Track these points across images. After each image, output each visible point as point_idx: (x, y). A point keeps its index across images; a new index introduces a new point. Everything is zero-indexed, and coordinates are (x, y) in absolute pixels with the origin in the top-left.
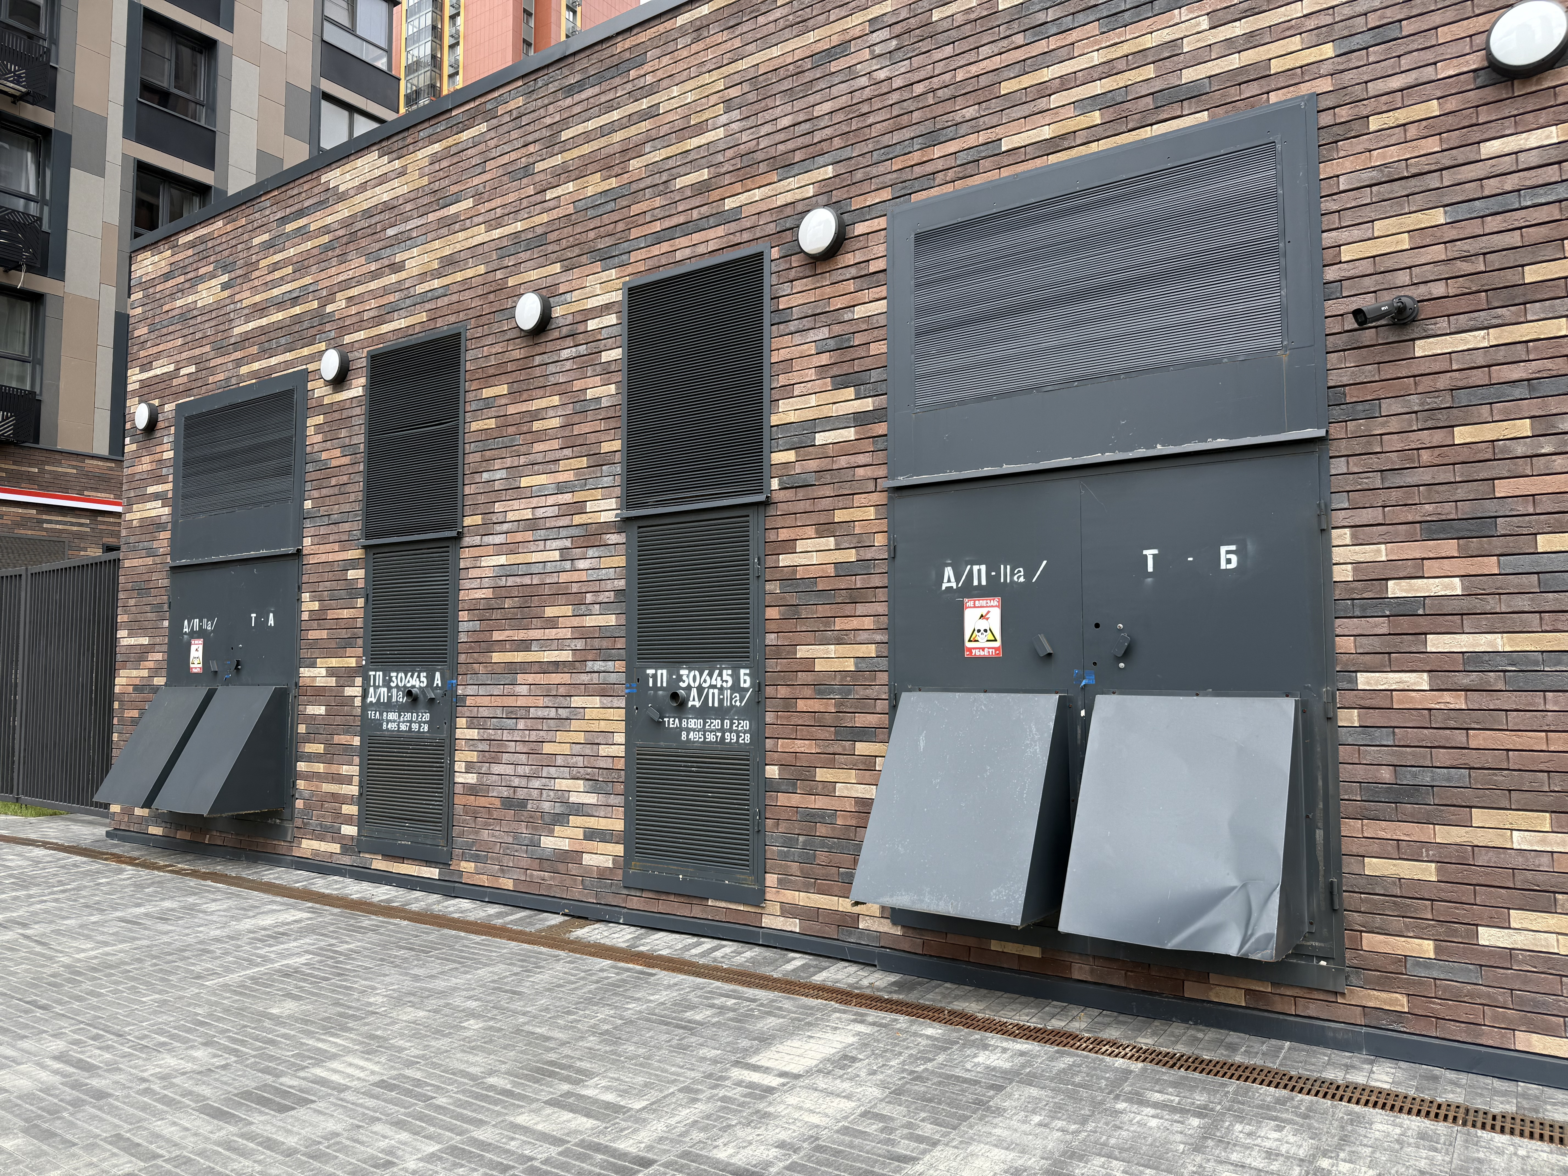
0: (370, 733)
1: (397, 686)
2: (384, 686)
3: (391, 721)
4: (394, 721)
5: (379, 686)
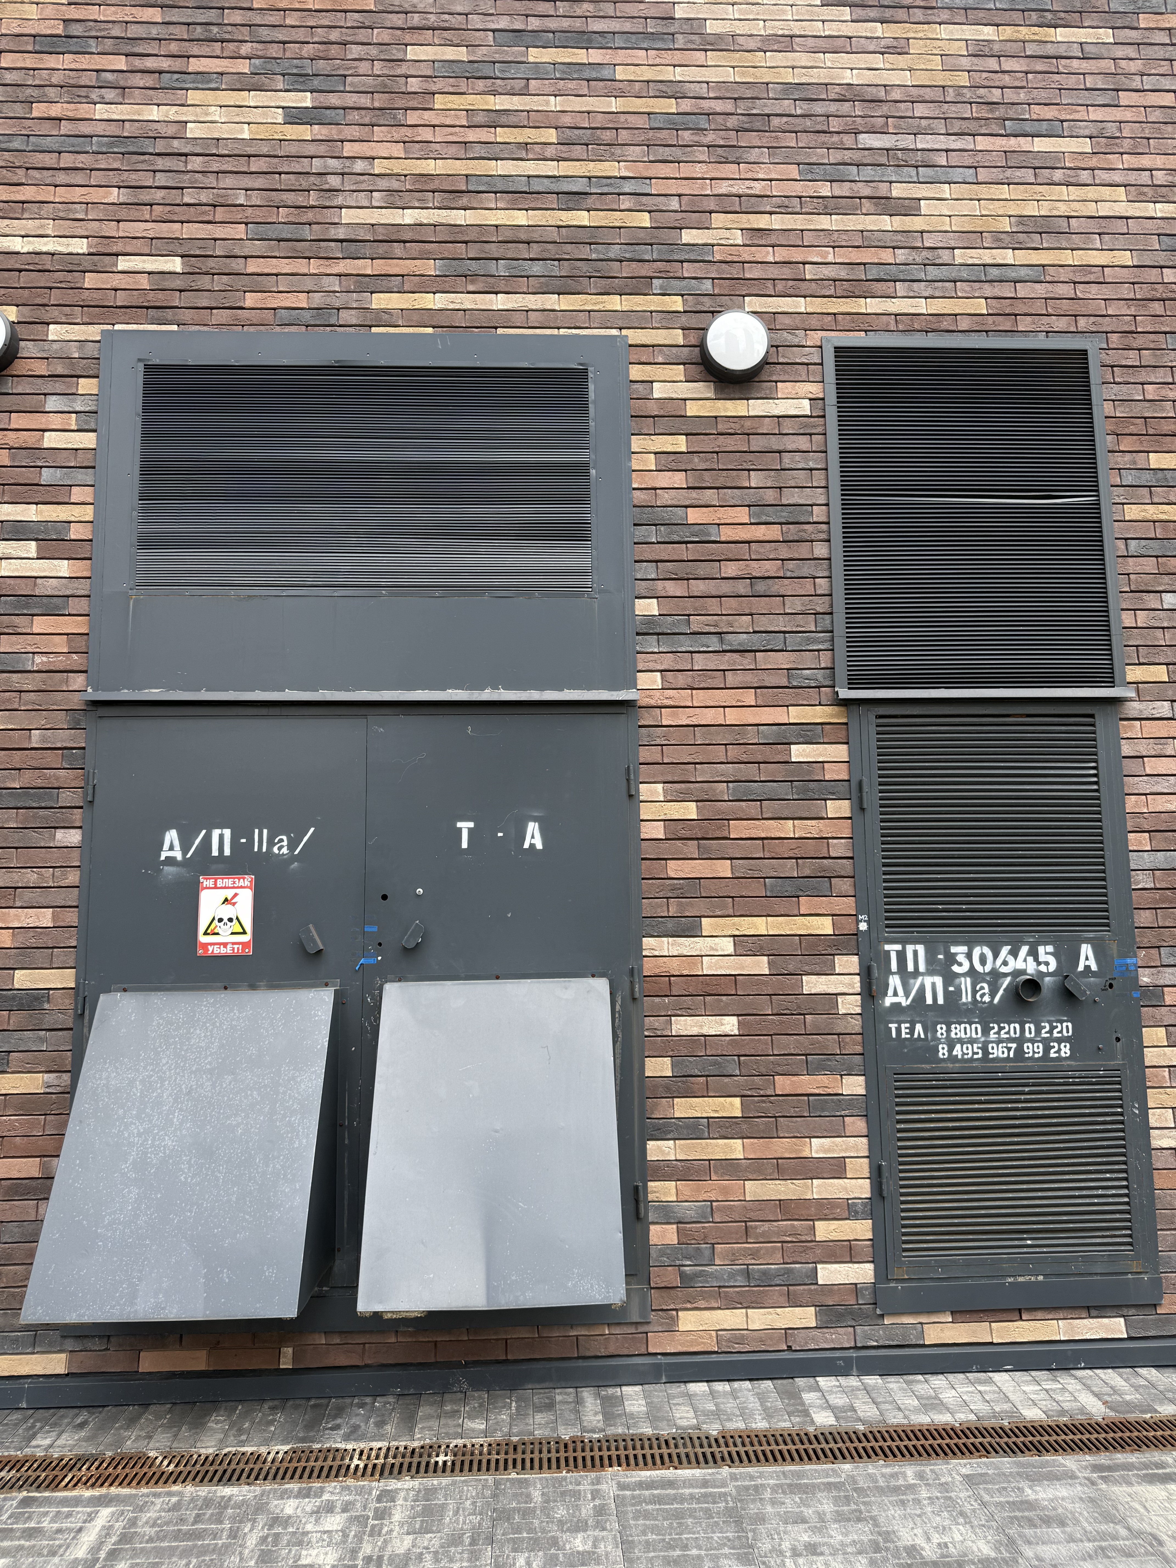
0: (898, 1067)
1: (972, 972)
2: (930, 972)
3: (961, 1041)
5: (916, 973)
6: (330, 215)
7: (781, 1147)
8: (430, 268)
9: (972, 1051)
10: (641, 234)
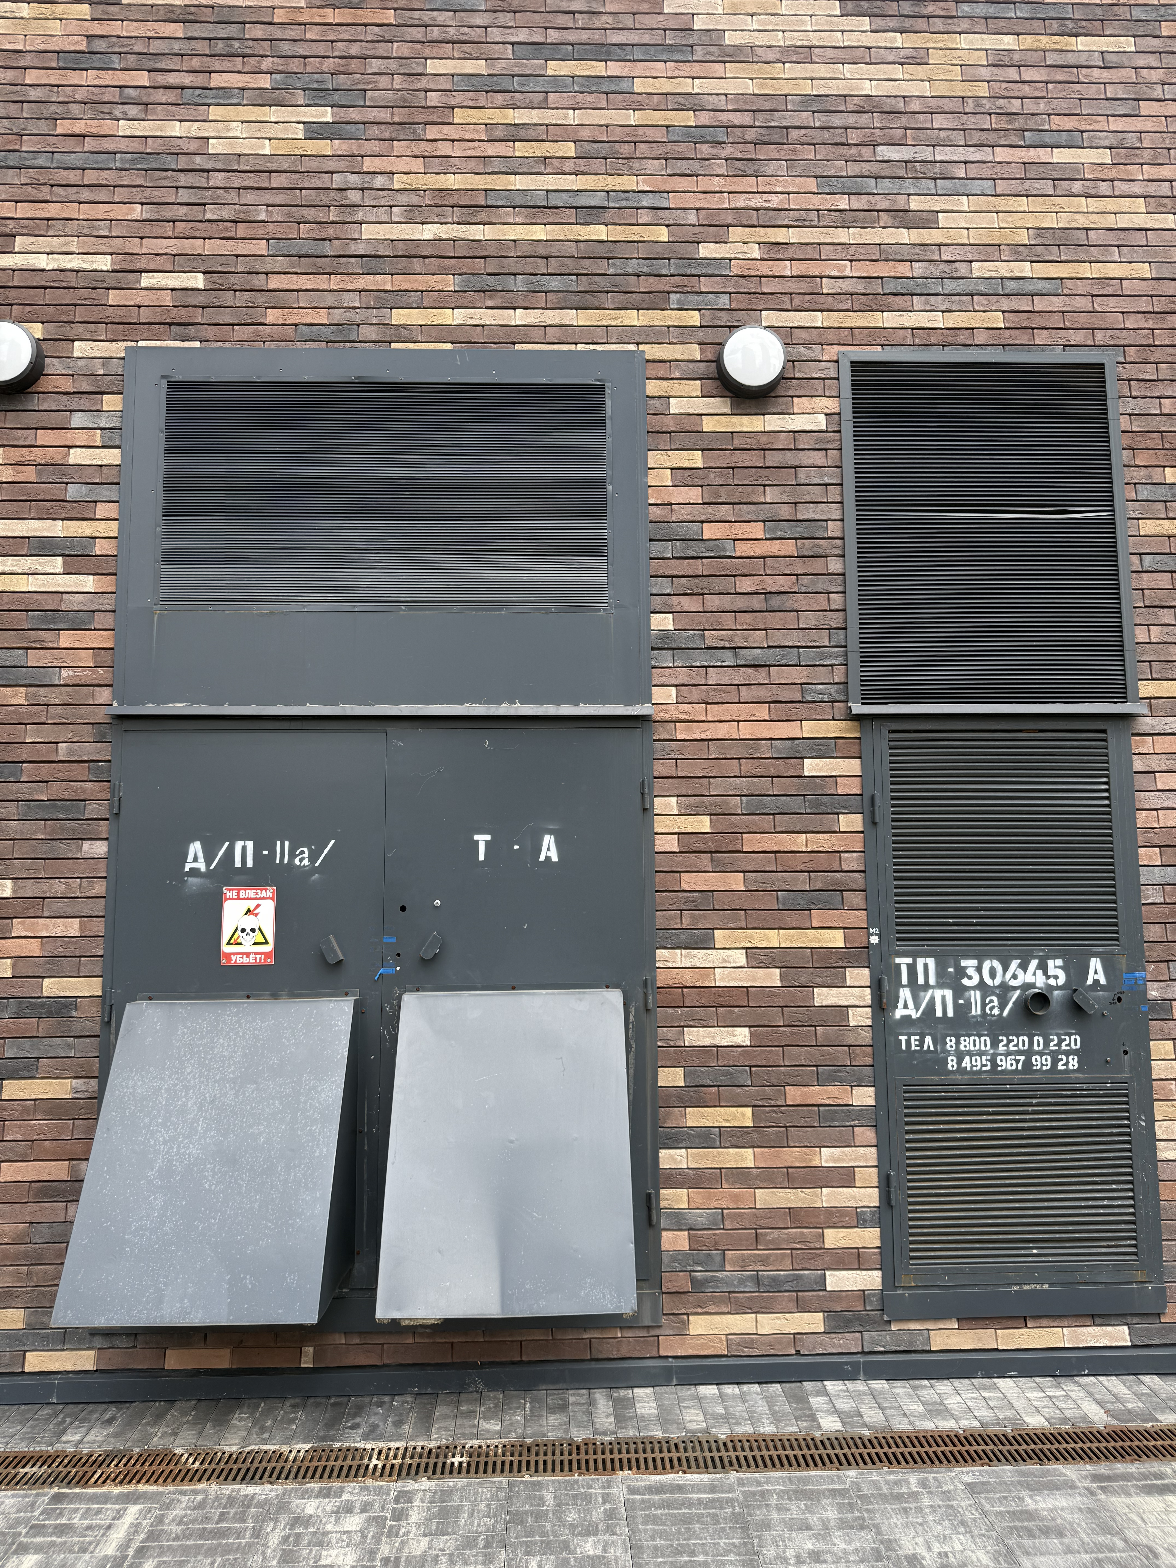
0: (907, 1079)
1: (982, 985)
2: (940, 985)
3: (970, 1054)
4: (981, 1053)
5: (927, 986)
6: (350, 231)
7: (792, 1156)
8: (449, 283)
9: (981, 1064)
10: (659, 248)
